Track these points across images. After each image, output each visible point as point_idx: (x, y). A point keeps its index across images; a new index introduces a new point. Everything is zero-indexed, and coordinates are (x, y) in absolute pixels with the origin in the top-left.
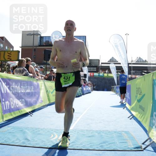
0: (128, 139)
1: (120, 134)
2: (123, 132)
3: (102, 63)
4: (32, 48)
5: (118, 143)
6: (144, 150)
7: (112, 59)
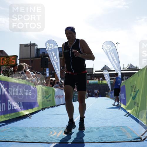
0: (127, 132)
1: (118, 128)
2: (121, 127)
3: (96, 71)
4: (29, 59)
5: (117, 136)
6: (144, 141)
7: (105, 67)
